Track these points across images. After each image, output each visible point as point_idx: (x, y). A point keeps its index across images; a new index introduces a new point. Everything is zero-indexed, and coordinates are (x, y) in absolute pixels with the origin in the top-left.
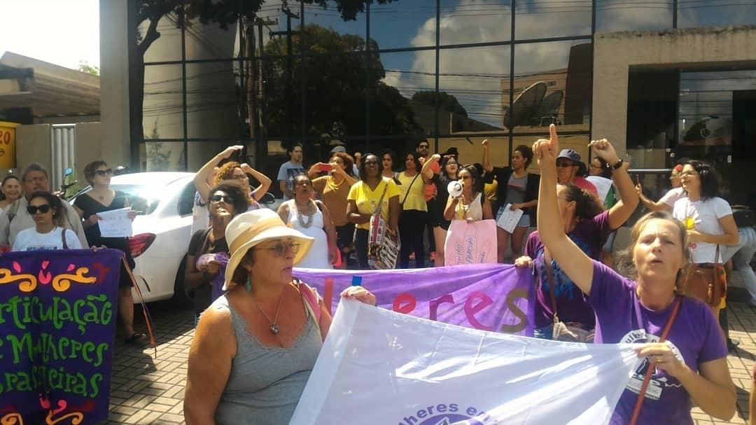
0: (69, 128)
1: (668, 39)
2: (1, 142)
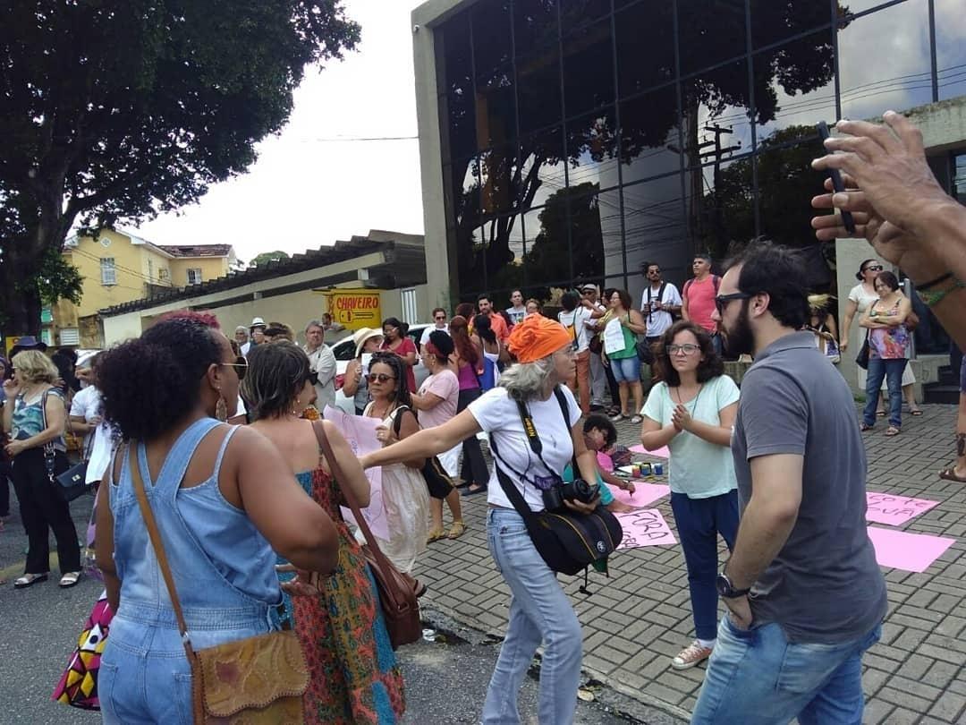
1: (917, 120)
2: (370, 307)
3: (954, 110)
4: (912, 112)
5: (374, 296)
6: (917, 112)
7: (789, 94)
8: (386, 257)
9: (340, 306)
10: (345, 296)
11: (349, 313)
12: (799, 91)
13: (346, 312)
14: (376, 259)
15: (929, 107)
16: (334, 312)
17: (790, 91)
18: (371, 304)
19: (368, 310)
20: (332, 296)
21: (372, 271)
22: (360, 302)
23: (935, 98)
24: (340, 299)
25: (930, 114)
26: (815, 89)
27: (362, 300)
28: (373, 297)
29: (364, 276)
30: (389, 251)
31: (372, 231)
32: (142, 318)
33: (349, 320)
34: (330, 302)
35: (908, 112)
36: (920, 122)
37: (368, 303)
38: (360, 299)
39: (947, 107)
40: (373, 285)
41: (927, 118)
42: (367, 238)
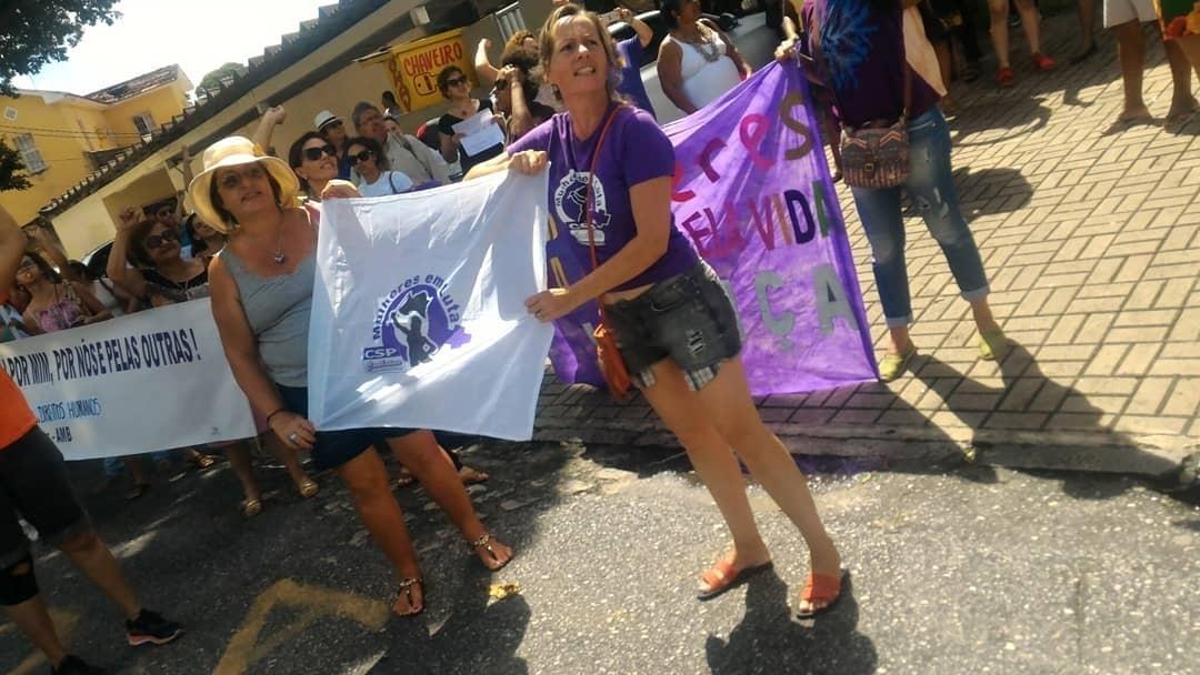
0: (513, 10)
2: (453, 60)
9: (411, 71)
10: (413, 54)
11: (426, 78)
13: (422, 77)
16: (405, 83)
18: (452, 55)
20: (393, 59)
21: (429, 7)
22: (436, 56)
24: (406, 60)
27: (438, 52)
28: (451, 44)
29: (422, 17)
32: (104, 200)
33: (430, 88)
34: (393, 71)
38: (434, 51)
40: (440, 26)
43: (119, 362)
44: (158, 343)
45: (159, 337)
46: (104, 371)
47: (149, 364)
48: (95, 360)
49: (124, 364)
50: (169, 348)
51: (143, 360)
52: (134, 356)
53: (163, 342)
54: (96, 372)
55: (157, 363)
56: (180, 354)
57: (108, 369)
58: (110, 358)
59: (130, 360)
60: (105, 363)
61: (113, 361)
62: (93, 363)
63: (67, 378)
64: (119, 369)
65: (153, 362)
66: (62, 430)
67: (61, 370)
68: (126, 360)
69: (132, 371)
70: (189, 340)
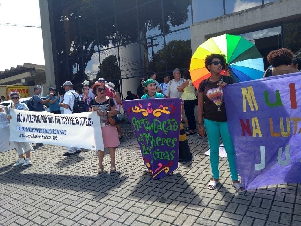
1: (219, 21)
3: (232, 18)
4: (218, 18)
5: (27, 89)
6: (219, 19)
7: (173, 26)
8: (31, 73)
12: (176, 25)
14: (27, 74)
15: (223, 17)
17: (173, 25)
18: (25, 92)
19: (24, 94)
20: (7, 88)
21: (26, 79)
22: (20, 91)
23: (225, 14)
25: (223, 19)
26: (181, 25)
29: (24, 81)
30: (33, 71)
31: (25, 64)
35: (216, 19)
36: (220, 22)
37: (24, 91)
38: (20, 89)
39: (229, 16)
40: (27, 84)
41: (223, 21)
42: (23, 66)
43: (73, 122)
44: (84, 120)
45: (84, 118)
46: (69, 123)
47: (81, 125)
48: (67, 120)
49: (74, 123)
50: (86, 122)
51: (79, 123)
52: (77, 122)
53: (85, 120)
54: (67, 124)
55: (83, 125)
56: (89, 124)
57: (70, 123)
58: (71, 121)
59: (76, 122)
60: (69, 121)
61: (72, 122)
62: (66, 121)
63: (58, 123)
64: (73, 124)
65: (82, 125)
66: (55, 137)
67: (56, 121)
68: (75, 122)
69: (76, 126)
70: (91, 121)
